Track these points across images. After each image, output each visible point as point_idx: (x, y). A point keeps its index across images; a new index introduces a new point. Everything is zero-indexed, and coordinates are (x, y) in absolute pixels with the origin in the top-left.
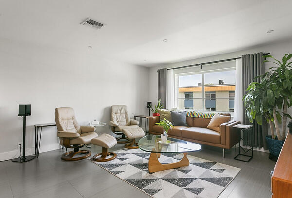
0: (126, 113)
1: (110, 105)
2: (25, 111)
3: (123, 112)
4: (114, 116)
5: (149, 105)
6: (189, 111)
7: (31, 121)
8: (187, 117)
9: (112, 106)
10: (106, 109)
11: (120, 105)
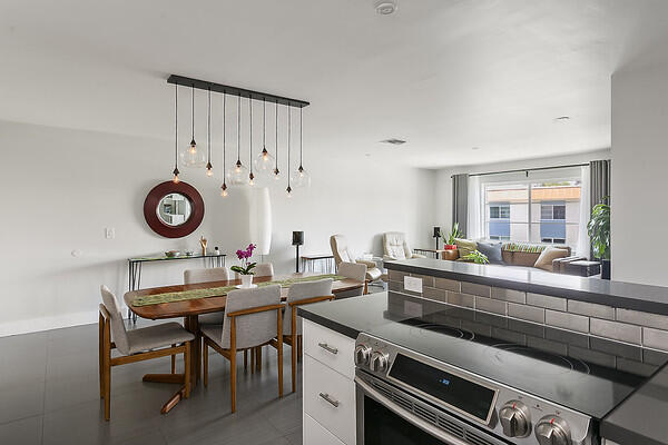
0: (404, 244)
1: (382, 232)
2: (298, 239)
3: (400, 243)
4: (389, 248)
5: (437, 232)
6: (505, 243)
7: (305, 251)
8: (503, 251)
9: (385, 235)
10: (375, 237)
11: (396, 233)
